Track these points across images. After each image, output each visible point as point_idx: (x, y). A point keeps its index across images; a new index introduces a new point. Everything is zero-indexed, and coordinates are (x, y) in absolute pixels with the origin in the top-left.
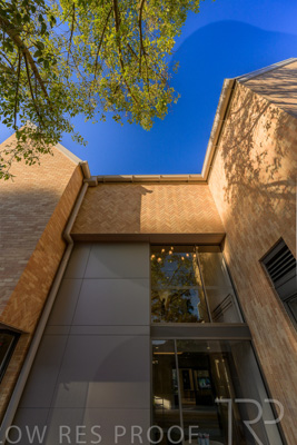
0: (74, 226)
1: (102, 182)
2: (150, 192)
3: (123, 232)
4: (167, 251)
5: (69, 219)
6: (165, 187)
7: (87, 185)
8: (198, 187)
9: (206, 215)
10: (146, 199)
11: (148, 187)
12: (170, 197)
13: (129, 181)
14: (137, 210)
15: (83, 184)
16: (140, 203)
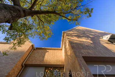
0: (26, 61)
1: (37, 49)
2: (48, 52)
3: (38, 64)
4: (51, 69)
5: (25, 59)
6: (52, 51)
7: (33, 49)
8: (60, 51)
9: (60, 59)
10: (47, 54)
11: (48, 51)
12: (53, 53)
13: (44, 49)
14: (44, 57)
15: (32, 49)
16: (45, 55)
